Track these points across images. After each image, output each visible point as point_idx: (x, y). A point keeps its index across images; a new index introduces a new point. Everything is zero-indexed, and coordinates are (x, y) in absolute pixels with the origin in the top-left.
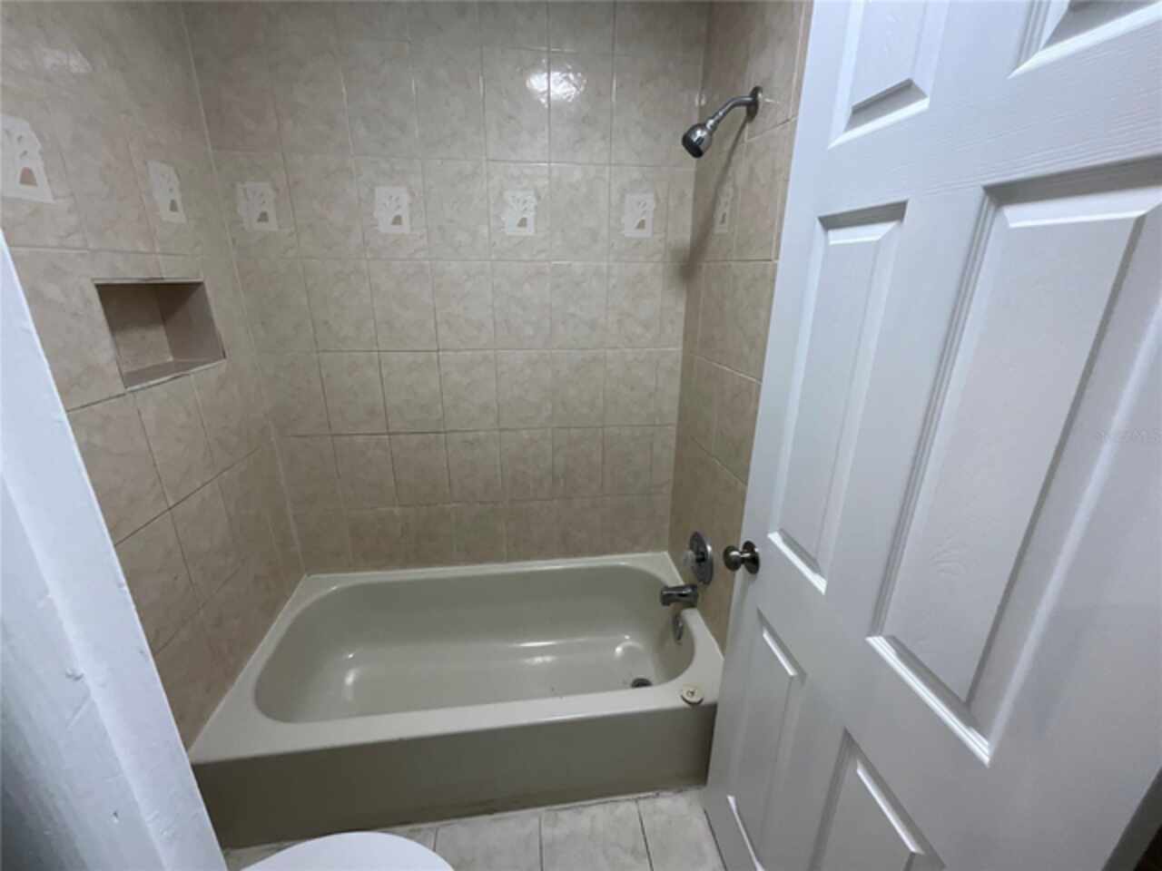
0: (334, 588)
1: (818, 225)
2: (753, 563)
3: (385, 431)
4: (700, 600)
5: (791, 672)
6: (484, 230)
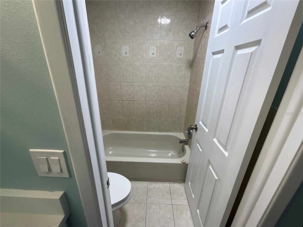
0: (108, 133)
1: (212, 54)
2: (196, 129)
3: (121, 99)
4: (188, 143)
5: (201, 151)
6: (144, 55)
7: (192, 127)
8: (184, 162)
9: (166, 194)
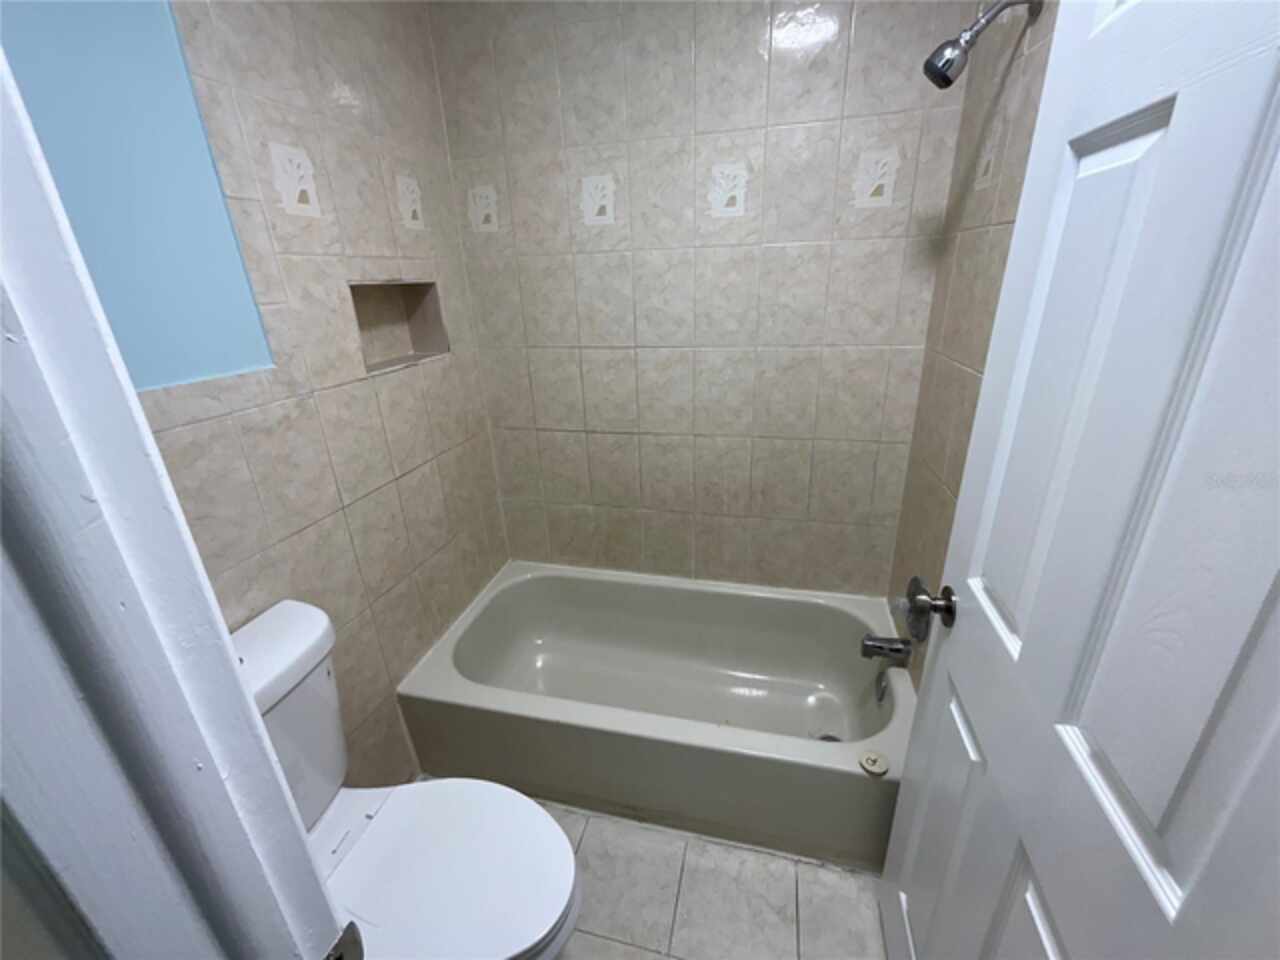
1: (1068, 153)
2: (949, 613)
3: (583, 428)
4: (912, 658)
5: (973, 756)
6: (689, 213)
8: (875, 769)
9: (773, 918)
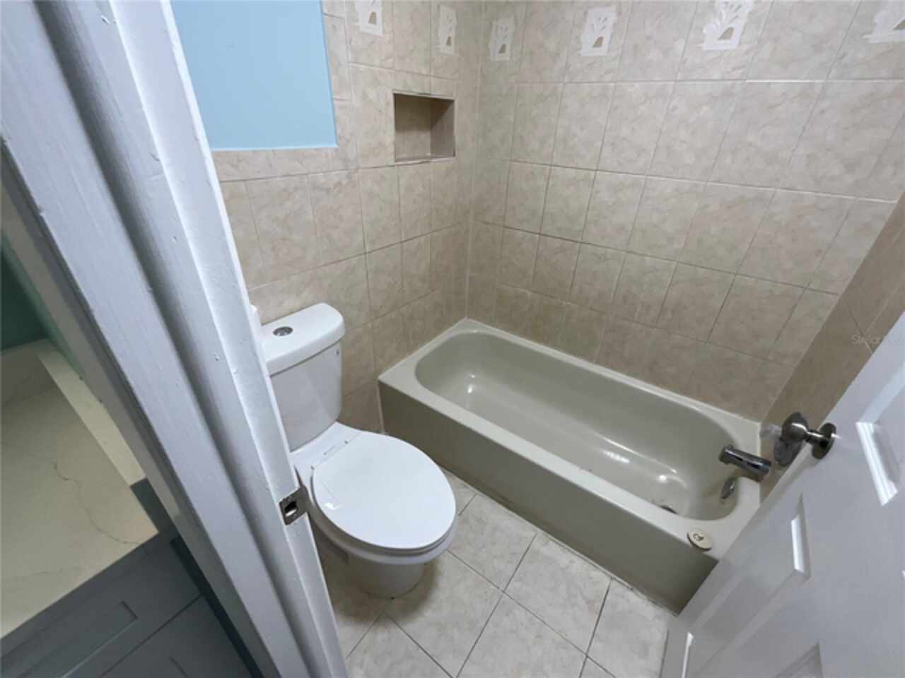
2: (822, 447)
3: (538, 231)
4: (768, 476)
5: (798, 565)
6: (680, 46)
7: (801, 430)
8: (700, 544)
9: (582, 604)
